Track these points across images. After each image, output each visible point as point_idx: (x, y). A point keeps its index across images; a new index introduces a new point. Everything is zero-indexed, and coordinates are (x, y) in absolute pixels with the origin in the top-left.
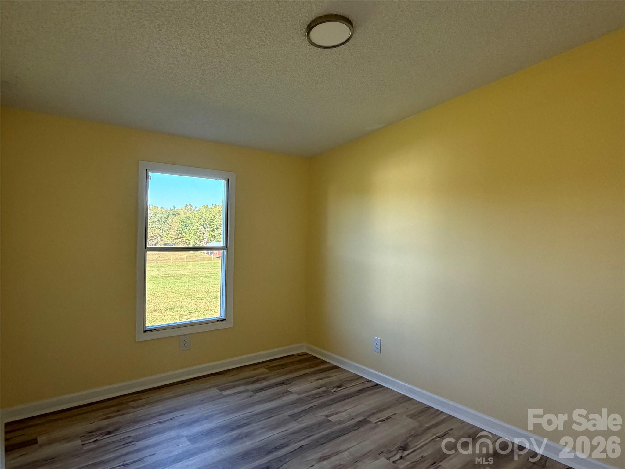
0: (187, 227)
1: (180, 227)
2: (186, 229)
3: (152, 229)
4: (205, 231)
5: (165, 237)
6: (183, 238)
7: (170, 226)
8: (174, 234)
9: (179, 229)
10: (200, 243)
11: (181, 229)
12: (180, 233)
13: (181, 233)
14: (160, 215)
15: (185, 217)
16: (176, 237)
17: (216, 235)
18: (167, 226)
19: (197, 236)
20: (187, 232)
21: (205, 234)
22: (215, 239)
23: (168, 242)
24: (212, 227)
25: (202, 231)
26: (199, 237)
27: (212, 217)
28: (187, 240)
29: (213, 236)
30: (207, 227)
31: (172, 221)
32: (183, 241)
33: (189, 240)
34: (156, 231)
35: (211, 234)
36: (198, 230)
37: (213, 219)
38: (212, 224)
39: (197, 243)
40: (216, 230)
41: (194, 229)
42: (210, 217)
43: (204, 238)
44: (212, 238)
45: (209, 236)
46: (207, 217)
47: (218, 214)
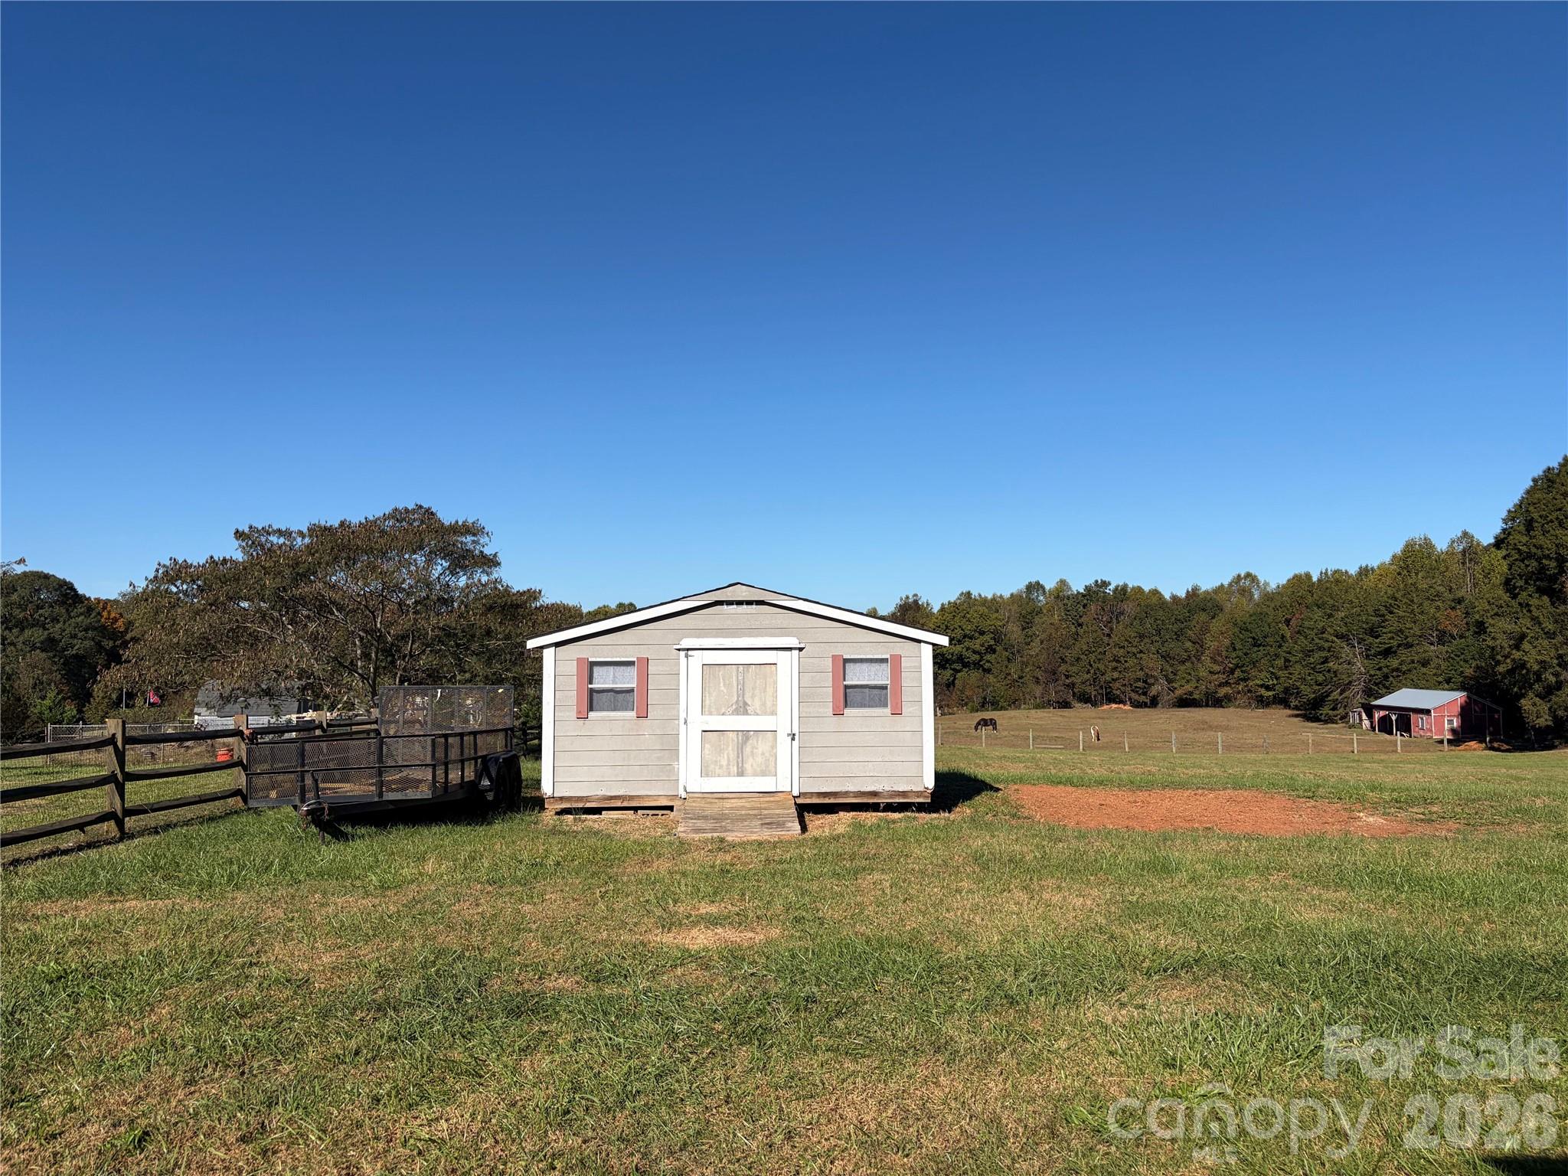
0: (1259, 645)
1: (1238, 646)
2: (1257, 654)
3: (1139, 656)
4: (1354, 654)
5: (1183, 678)
6: (1251, 683)
7: (1197, 646)
8: (1217, 668)
9: (1234, 655)
10: (1341, 694)
11: (1240, 654)
12: (1237, 666)
13: (1240, 667)
14: (1161, 613)
15: (1251, 616)
16: (1222, 678)
17: (1404, 668)
18: (1188, 644)
19: (1329, 671)
20: (1262, 661)
21: (1356, 664)
22: (1404, 682)
23: (1191, 693)
24: (1386, 640)
25: (1343, 655)
26: (1336, 676)
27: (1379, 610)
28: (1262, 686)
29: (1393, 670)
30: (1359, 643)
31: (1205, 630)
32: (1249, 691)
33: (1268, 688)
34: (1152, 663)
35: (1382, 665)
36: (1329, 651)
37: (1383, 616)
38: (1384, 630)
39: (1328, 696)
40: (1402, 650)
41: (1313, 651)
42: (1371, 610)
43: (1354, 677)
44: (1391, 679)
45: (1372, 672)
46: (1358, 609)
47: (1399, 595)
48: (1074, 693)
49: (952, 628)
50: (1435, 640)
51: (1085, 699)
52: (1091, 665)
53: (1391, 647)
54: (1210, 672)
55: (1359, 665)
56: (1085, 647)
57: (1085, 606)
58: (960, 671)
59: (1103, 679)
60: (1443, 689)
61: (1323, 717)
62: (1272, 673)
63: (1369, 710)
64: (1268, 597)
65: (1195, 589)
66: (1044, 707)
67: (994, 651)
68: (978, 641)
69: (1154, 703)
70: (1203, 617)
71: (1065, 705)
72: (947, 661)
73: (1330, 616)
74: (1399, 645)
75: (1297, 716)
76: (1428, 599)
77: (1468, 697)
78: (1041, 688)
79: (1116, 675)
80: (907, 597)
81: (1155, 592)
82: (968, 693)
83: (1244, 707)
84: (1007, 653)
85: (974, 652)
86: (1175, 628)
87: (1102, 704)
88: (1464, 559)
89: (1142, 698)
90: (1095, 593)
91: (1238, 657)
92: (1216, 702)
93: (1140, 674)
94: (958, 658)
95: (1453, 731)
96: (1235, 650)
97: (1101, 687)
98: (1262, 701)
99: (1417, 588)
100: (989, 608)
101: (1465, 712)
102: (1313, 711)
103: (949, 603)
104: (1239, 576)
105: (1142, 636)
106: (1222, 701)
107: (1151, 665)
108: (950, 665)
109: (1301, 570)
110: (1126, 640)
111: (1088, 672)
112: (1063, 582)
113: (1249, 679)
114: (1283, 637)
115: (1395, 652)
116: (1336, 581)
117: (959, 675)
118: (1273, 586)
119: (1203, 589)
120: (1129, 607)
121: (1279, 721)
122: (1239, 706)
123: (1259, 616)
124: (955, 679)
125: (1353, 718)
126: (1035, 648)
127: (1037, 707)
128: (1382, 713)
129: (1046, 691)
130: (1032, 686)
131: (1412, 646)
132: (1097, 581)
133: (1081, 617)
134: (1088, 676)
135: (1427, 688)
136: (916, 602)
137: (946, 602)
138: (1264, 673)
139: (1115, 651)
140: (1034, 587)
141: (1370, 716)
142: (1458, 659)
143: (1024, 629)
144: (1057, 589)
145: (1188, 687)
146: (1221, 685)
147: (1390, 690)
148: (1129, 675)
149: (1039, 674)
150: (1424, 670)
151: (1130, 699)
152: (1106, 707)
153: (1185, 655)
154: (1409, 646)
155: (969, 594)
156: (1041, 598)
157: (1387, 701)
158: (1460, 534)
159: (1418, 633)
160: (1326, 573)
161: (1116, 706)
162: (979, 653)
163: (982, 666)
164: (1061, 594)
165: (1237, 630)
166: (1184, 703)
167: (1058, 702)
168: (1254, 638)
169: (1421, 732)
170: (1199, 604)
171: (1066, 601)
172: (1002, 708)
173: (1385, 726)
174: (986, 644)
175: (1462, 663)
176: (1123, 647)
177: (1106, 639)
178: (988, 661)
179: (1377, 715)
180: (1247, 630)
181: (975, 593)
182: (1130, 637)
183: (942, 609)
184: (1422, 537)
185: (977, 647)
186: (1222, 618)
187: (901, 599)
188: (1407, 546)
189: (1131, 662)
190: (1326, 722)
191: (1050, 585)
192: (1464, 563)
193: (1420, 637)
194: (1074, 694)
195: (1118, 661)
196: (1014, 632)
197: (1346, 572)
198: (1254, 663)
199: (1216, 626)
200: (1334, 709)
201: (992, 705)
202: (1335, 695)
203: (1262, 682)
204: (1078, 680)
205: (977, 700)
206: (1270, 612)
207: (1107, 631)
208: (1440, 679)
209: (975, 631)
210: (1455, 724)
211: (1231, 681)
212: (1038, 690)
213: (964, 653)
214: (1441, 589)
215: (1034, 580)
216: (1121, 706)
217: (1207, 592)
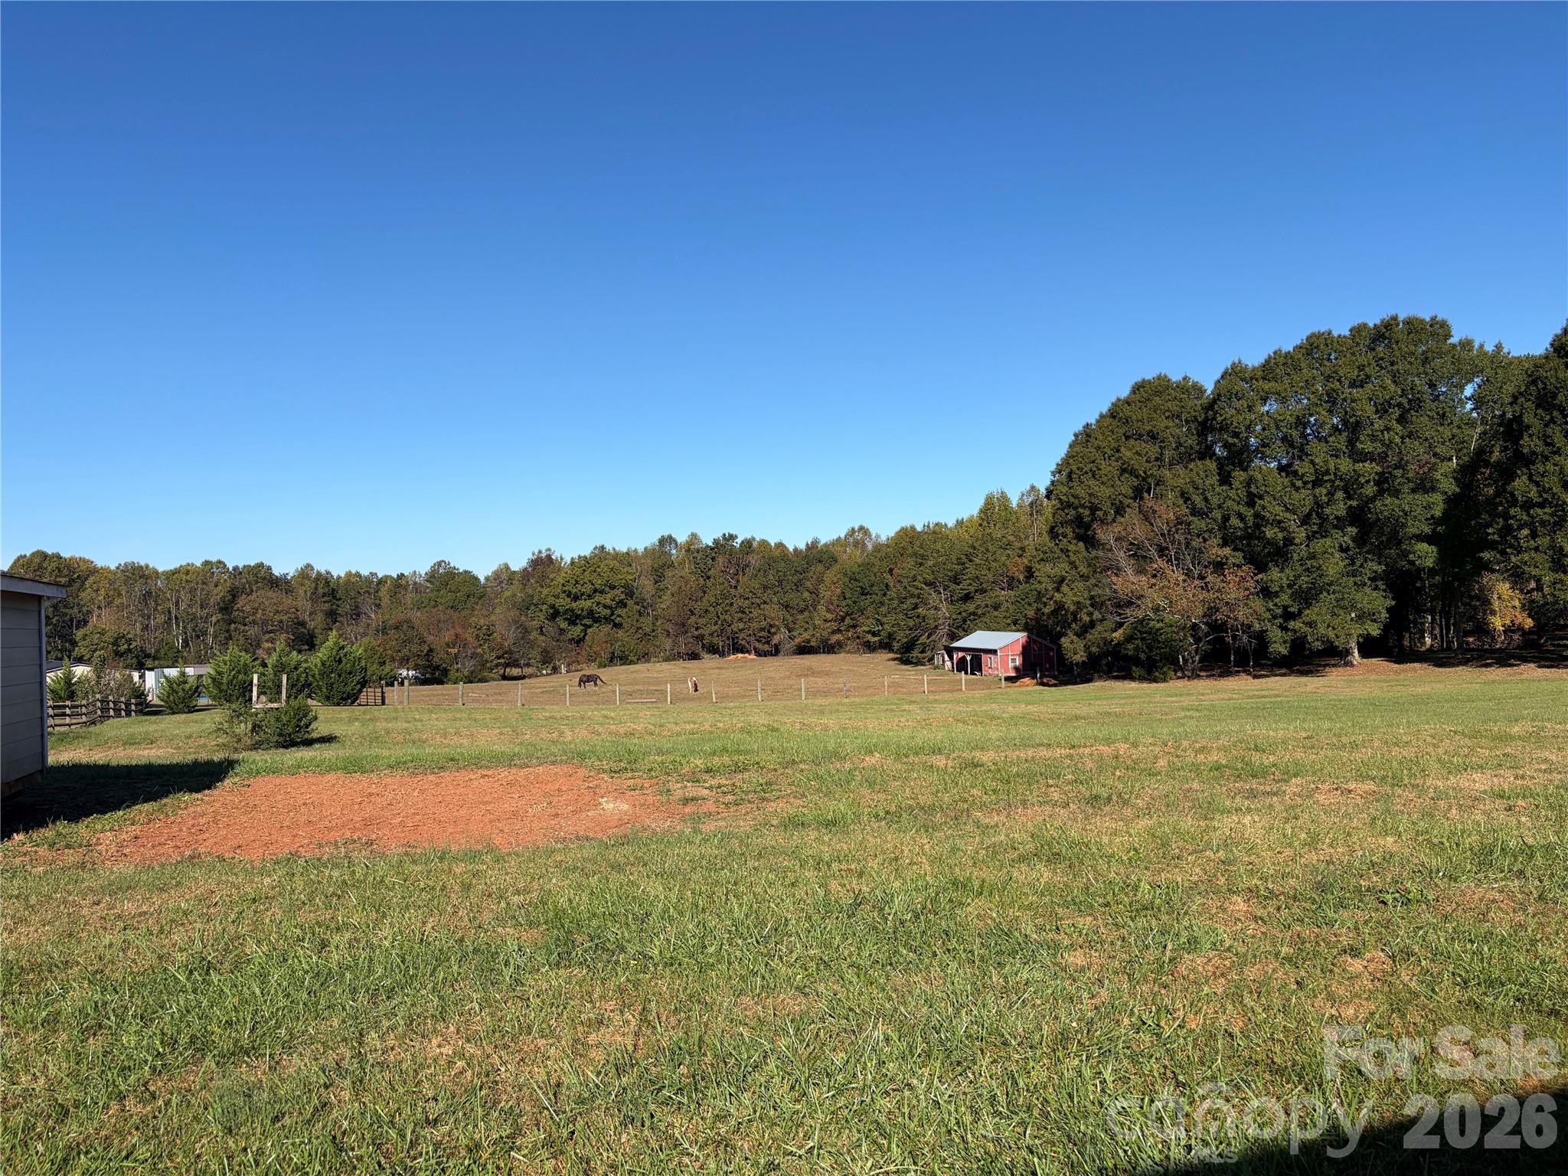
0: (867, 594)
1: (848, 595)
2: (866, 601)
3: (762, 606)
4: (940, 600)
5: (802, 627)
6: (859, 630)
7: (814, 596)
8: (829, 616)
9: (844, 603)
10: (928, 638)
11: (850, 602)
12: (847, 614)
14: (783, 565)
15: (859, 566)
16: (834, 625)
17: (980, 612)
18: (806, 594)
19: (918, 617)
20: (869, 608)
21: (941, 609)
22: (979, 625)
23: (809, 641)
24: (966, 586)
25: (931, 602)
26: (924, 621)
27: (961, 558)
28: (869, 632)
29: (970, 614)
30: (945, 590)
31: (820, 581)
32: (858, 637)
33: (874, 634)
34: (774, 612)
35: (962, 609)
36: (919, 598)
37: (964, 564)
38: (964, 578)
39: (918, 640)
40: (978, 596)
41: (905, 598)
42: (954, 558)
43: (940, 622)
44: (968, 622)
45: (954, 617)
46: (944, 558)
47: (977, 545)
48: (703, 644)
49: (582, 582)
50: (1005, 585)
51: (713, 650)
52: (718, 617)
53: (969, 593)
54: (825, 621)
55: (945, 610)
56: (713, 600)
57: (713, 559)
58: (590, 626)
59: (729, 630)
60: (1011, 631)
61: (914, 660)
62: (878, 620)
63: (950, 651)
64: (878, 548)
65: (815, 543)
66: (674, 660)
67: (625, 606)
68: (609, 596)
69: (776, 651)
70: (820, 568)
71: (694, 656)
72: (578, 616)
73: (921, 564)
74: (976, 591)
75: (894, 659)
76: (1001, 547)
77: (1028, 637)
78: (670, 640)
79: (741, 625)
80: (540, 552)
81: (780, 545)
82: (596, 648)
83: (852, 653)
84: (639, 607)
85: (605, 607)
86: (795, 579)
87: (729, 655)
88: (1032, 511)
89: (766, 648)
90: (724, 545)
91: (847, 605)
92: (829, 648)
93: (764, 624)
94: (588, 614)
95: (1016, 669)
96: (845, 599)
97: (728, 638)
98: (869, 647)
99: (992, 538)
100: (620, 562)
101: (1026, 651)
102: (909, 653)
103: (580, 557)
104: (853, 529)
105: (765, 588)
106: (834, 647)
107: (773, 615)
108: (581, 620)
109: (906, 523)
110: (751, 592)
111: (716, 624)
112: (694, 536)
113: (857, 626)
114: (887, 586)
115: (973, 598)
116: (936, 532)
117: (589, 631)
118: (883, 538)
119: (823, 542)
120: (754, 560)
121: (881, 666)
122: (849, 652)
123: (867, 566)
124: (586, 634)
125: (937, 661)
126: (667, 600)
127: (667, 660)
128: (961, 654)
129: (675, 643)
130: (662, 638)
131: (986, 592)
132: (724, 535)
133: (710, 569)
134: (716, 627)
135: (998, 630)
136: (549, 557)
137: (576, 556)
138: (871, 620)
139: (741, 602)
140: (667, 541)
141: (951, 658)
142: (1023, 603)
143: (656, 582)
144: (687, 542)
145: (806, 635)
146: (834, 632)
147: (967, 632)
148: (755, 625)
149: (670, 627)
150: (996, 613)
151: (755, 649)
152: (732, 657)
153: (802, 605)
154: (983, 591)
155: (603, 547)
156: (674, 552)
157: (966, 642)
158: (1028, 488)
159: (991, 580)
160: (928, 526)
161: (742, 655)
162: (610, 607)
163: (613, 621)
164: (692, 547)
165: (847, 579)
166: (804, 650)
167: (688, 654)
168: (862, 588)
169: (990, 671)
170: (818, 556)
171: (696, 554)
172: (631, 663)
173: (961, 666)
174: (617, 599)
175: (1026, 606)
176: (748, 599)
177: (733, 591)
178: (619, 616)
179: (956, 656)
180: (856, 580)
181: (609, 547)
182: (754, 588)
183: (573, 563)
184: (1000, 491)
185: (608, 602)
186: (836, 567)
187: (534, 554)
188: (987, 499)
189: (755, 613)
190: (916, 664)
191: (682, 538)
192: (1032, 515)
193: (993, 582)
194: (703, 646)
195: (743, 612)
196: (646, 587)
197: (946, 525)
198: (862, 611)
199: (829, 576)
200: (922, 652)
201: (621, 659)
202: (923, 639)
203: (869, 629)
204: (706, 632)
205: (605, 656)
206: (878, 563)
207: (733, 583)
208: (1009, 621)
209: (605, 585)
210: (1017, 663)
211: (842, 629)
212: (668, 644)
213: (595, 608)
214: (1011, 538)
215: (666, 534)
216: (747, 655)
217: (826, 545)
